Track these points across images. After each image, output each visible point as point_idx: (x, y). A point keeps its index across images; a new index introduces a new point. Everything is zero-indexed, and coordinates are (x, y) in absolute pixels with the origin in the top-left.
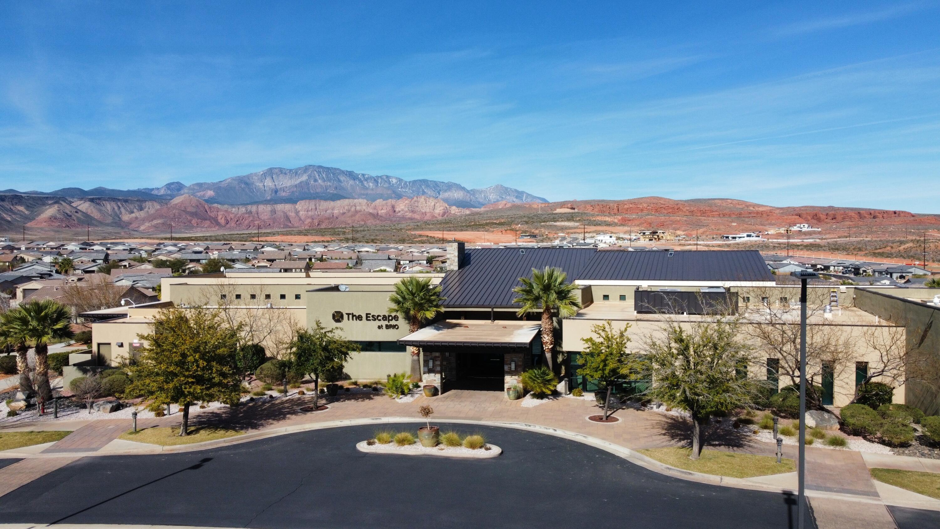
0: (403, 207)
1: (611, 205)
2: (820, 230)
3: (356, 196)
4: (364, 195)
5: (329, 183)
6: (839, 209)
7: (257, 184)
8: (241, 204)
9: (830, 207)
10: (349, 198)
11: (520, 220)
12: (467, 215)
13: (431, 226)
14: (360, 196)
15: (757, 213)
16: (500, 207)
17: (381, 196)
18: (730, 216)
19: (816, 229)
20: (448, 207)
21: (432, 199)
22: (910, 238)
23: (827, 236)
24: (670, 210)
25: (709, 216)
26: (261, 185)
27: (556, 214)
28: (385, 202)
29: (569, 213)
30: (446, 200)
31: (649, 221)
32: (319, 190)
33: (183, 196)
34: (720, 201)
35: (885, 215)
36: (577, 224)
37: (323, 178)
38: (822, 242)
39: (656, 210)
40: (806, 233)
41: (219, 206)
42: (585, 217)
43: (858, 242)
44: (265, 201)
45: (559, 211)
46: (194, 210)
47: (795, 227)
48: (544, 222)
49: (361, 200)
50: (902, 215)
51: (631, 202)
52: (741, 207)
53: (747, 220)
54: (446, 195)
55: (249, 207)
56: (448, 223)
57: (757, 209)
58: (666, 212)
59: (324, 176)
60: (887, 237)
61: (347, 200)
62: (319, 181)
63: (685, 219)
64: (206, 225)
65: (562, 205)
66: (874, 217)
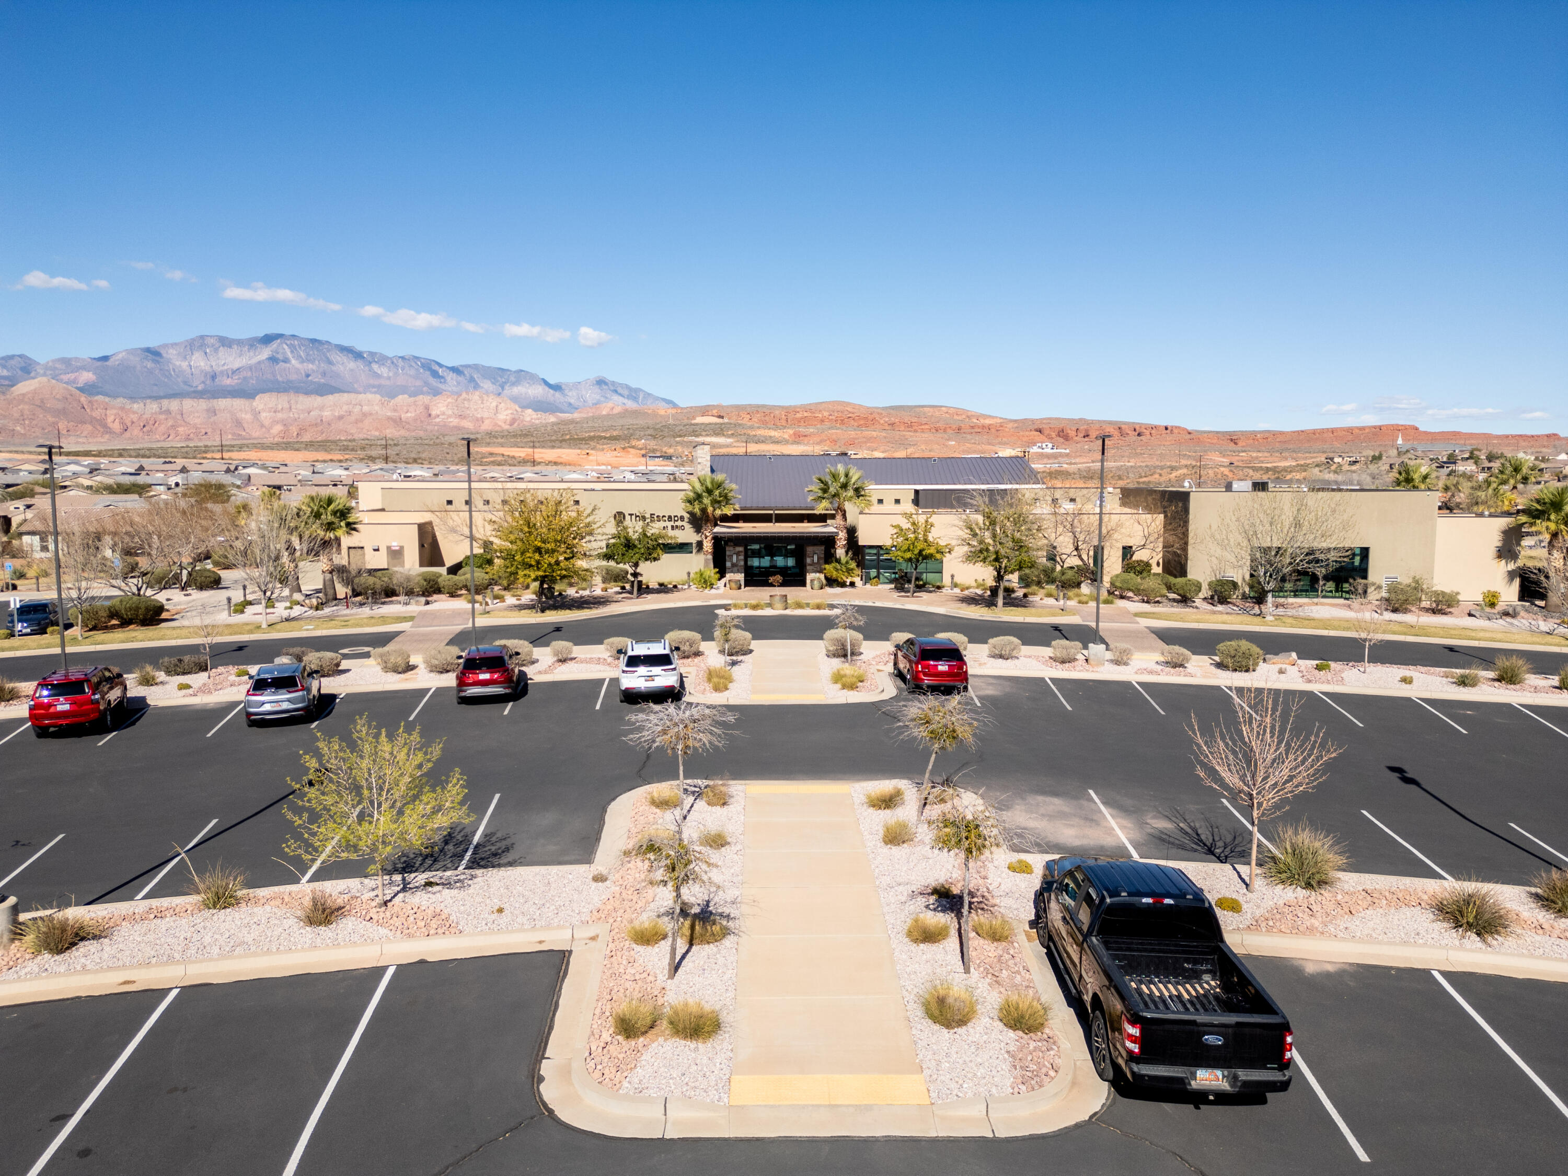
0: (444, 409)
1: (777, 412)
2: (1068, 451)
3: (361, 389)
4: (374, 387)
5: (311, 366)
6: (1093, 422)
7: (178, 363)
8: (150, 397)
9: (1081, 419)
10: (349, 392)
11: (642, 433)
12: (553, 424)
13: (500, 440)
14: (367, 389)
15: (983, 427)
16: (604, 413)
17: (404, 390)
18: (945, 430)
19: (1063, 451)
20: (519, 410)
21: (492, 396)
22: (1184, 462)
23: (1077, 460)
24: (862, 422)
25: (916, 431)
26: (184, 364)
27: (697, 424)
28: (412, 399)
29: (716, 424)
30: (514, 399)
31: (834, 437)
32: (293, 377)
33: (36, 380)
34: (931, 410)
35: (1153, 432)
36: (730, 440)
37: (301, 357)
38: (1072, 468)
39: (842, 420)
40: (1048, 456)
41: (107, 399)
42: (740, 431)
43: (1119, 468)
44: (195, 392)
45: (699, 420)
46: (60, 406)
47: (1035, 448)
48: (680, 436)
49: (370, 396)
50: (1175, 431)
51: (806, 408)
52: (960, 418)
53: (969, 436)
54: (516, 390)
55: (165, 403)
56: (527, 435)
57: (982, 421)
58: (856, 424)
59: (302, 353)
60: (1155, 462)
61: (346, 395)
62: (293, 361)
63: (884, 434)
64: (85, 433)
65: (705, 410)
66: (1139, 435)
